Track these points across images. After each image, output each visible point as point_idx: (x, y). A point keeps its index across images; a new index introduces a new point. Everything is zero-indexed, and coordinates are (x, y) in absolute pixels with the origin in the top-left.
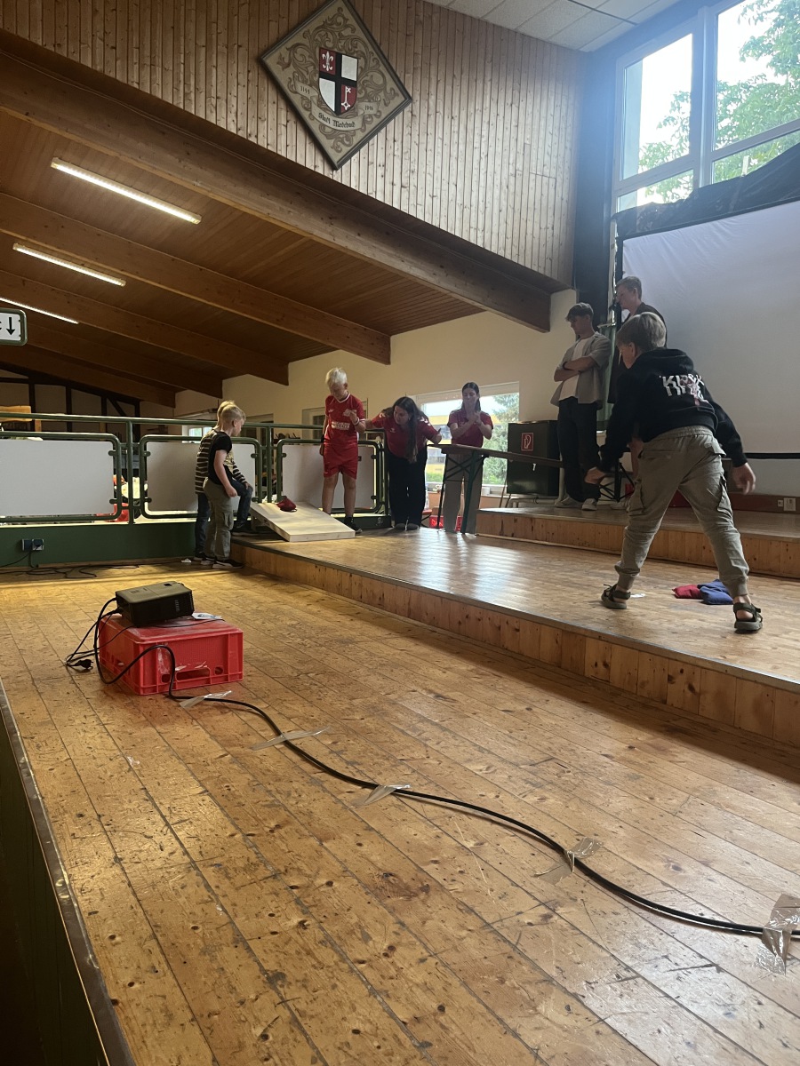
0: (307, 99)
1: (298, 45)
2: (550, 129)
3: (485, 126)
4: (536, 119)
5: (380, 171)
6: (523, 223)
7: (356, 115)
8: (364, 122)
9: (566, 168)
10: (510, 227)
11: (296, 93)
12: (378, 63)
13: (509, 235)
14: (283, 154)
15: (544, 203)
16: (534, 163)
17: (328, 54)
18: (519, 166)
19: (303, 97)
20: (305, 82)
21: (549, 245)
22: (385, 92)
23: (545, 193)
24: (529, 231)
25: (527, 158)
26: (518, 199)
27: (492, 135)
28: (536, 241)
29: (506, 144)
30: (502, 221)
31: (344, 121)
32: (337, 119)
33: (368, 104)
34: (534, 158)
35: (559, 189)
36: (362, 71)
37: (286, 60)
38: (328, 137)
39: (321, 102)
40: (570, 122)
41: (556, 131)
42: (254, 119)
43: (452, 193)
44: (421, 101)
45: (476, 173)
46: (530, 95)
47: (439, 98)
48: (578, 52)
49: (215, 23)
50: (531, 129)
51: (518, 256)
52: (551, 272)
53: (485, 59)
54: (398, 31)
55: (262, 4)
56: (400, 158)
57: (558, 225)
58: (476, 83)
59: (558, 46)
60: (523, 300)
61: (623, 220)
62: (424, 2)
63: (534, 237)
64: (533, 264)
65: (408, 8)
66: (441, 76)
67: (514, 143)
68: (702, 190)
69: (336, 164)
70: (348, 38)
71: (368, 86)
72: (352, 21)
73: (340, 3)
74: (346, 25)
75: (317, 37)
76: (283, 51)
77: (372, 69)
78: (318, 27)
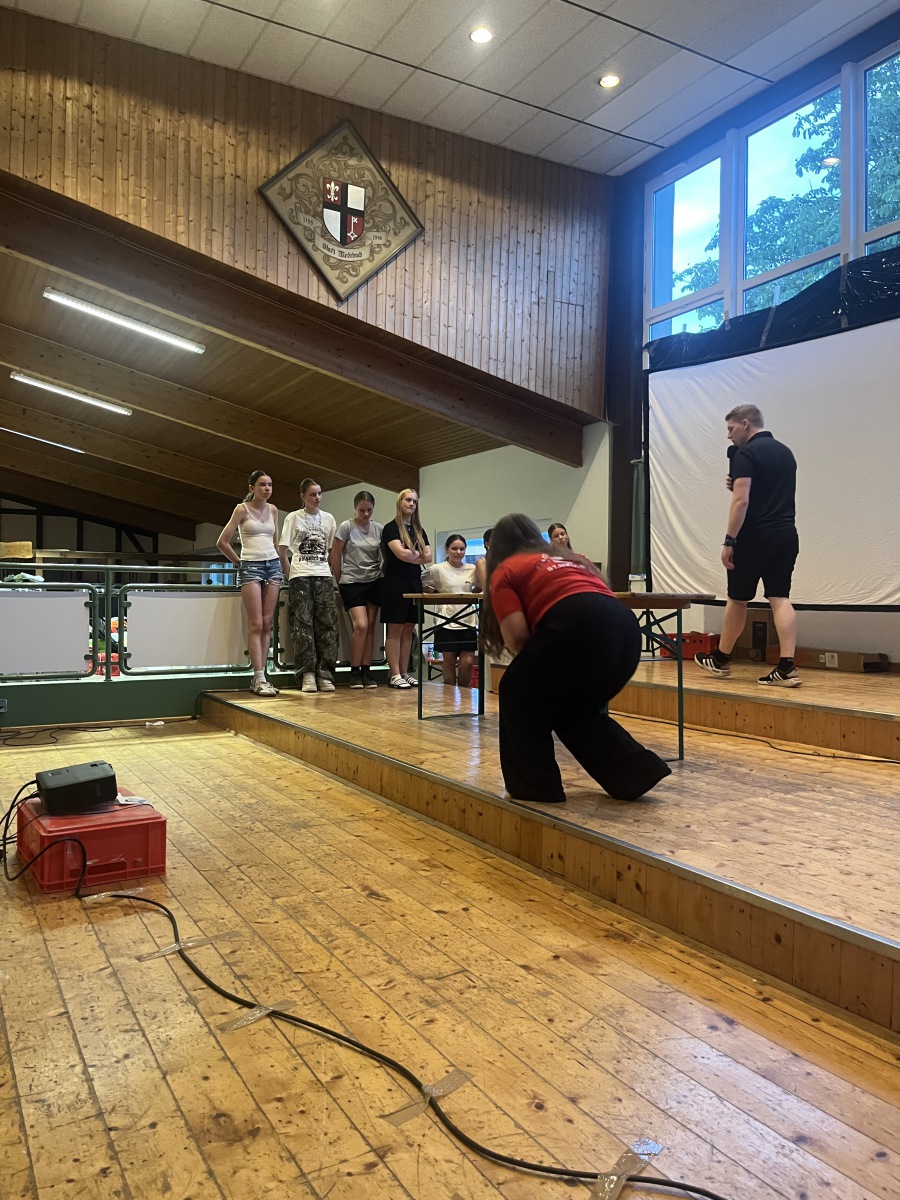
0: (310, 230)
1: (299, 175)
2: (576, 256)
3: (504, 254)
4: (560, 246)
5: (390, 303)
6: (548, 353)
7: (363, 245)
8: (372, 252)
9: (594, 295)
10: (533, 358)
11: (298, 224)
12: (387, 192)
13: (533, 367)
14: (284, 286)
15: (571, 331)
16: (558, 291)
17: (333, 184)
18: (543, 293)
19: (305, 228)
20: (307, 212)
21: (577, 375)
22: (395, 221)
23: (572, 321)
24: (555, 361)
25: (551, 287)
26: (542, 328)
27: (512, 262)
28: (563, 371)
29: (528, 271)
30: (525, 351)
31: (351, 251)
32: (343, 250)
33: (377, 234)
34: (558, 285)
35: (587, 318)
36: (369, 200)
37: (288, 191)
38: (333, 267)
39: (325, 233)
40: (597, 248)
41: (582, 258)
42: (253, 251)
43: (469, 322)
44: (434, 229)
45: (495, 302)
46: (553, 222)
47: (454, 226)
48: (605, 176)
49: (211, 155)
50: (555, 257)
51: (543, 387)
52: (580, 405)
53: (503, 187)
54: (409, 160)
55: (262, 134)
56: (412, 288)
57: (587, 356)
58: (494, 211)
59: (583, 171)
60: (552, 434)
61: (655, 349)
62: (437, 129)
63: (561, 368)
64: (560, 396)
65: (420, 135)
66: (456, 204)
67: (536, 270)
68: (734, 321)
69: (343, 297)
70: (354, 167)
71: (376, 216)
72: (358, 149)
73: (345, 132)
74: (352, 154)
75: (321, 167)
76: (284, 182)
77: (381, 199)
78: (322, 157)
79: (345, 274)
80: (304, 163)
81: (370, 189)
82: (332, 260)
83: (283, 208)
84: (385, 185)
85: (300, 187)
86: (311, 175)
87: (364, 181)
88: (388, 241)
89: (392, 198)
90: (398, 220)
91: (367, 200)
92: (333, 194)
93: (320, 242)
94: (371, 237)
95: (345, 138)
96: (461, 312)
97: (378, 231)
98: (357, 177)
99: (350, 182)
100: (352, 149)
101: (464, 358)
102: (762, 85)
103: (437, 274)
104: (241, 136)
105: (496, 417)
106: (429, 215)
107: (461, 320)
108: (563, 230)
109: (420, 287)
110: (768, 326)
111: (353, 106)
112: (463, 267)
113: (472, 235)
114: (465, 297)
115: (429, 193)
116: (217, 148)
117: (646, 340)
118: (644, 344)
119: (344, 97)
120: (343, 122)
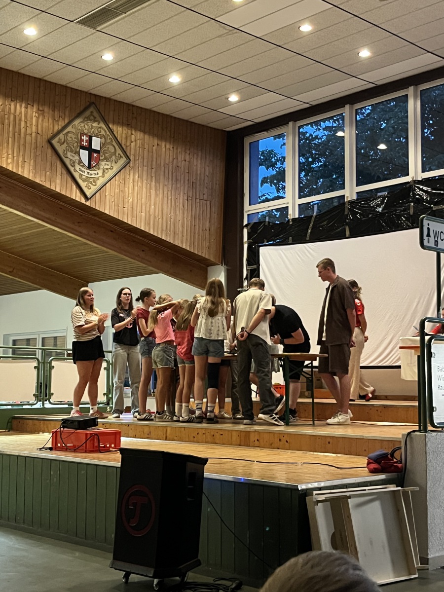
0: (73, 161)
1: (69, 132)
2: (207, 173)
3: (170, 173)
4: (199, 168)
5: (112, 200)
6: (192, 227)
7: (99, 169)
8: (104, 172)
9: (217, 195)
10: (185, 230)
11: (67, 157)
13: (185, 235)
15: (205, 215)
16: (198, 193)
17: (85, 136)
18: (190, 194)
19: (71, 160)
20: (72, 151)
21: (208, 239)
22: (116, 156)
23: (205, 209)
24: (196, 232)
25: (194, 190)
26: (189, 213)
27: (174, 177)
28: (200, 238)
29: (182, 182)
30: (180, 226)
31: (93, 172)
32: (89, 171)
33: (106, 163)
34: (198, 190)
35: (213, 208)
36: (103, 145)
37: (63, 141)
38: (84, 181)
39: (80, 162)
40: (218, 169)
41: (210, 175)
42: (44, 172)
43: (152, 211)
44: (135, 160)
45: (165, 199)
46: (195, 155)
47: (145, 158)
48: (222, 131)
49: (26, 122)
50: (197, 174)
51: (190, 246)
52: (209, 256)
53: (170, 137)
54: (123, 123)
55: (51, 111)
56: (123, 191)
57: (212, 229)
58: (166, 149)
59: (211, 128)
60: (191, 271)
61: (250, 228)
62: (137, 107)
63: (199, 236)
64: (198, 251)
65: (129, 110)
66: (146, 146)
67: (187, 182)
68: (294, 220)
69: (89, 197)
70: (96, 128)
71: (106, 153)
72: (98, 118)
73: (92, 109)
74: (95, 121)
75: (79, 127)
76: (61, 136)
77: (109, 144)
78: (79, 123)
79: (90, 184)
80: (71, 126)
81: (103, 139)
82: (84, 177)
83: (60, 149)
84: (111, 136)
85: (68, 138)
86: (74, 132)
87: (100, 135)
88: (111, 166)
89: (114, 143)
90: (117, 155)
91: (102, 145)
92: (85, 141)
93: (78, 167)
94: (103, 165)
95: (92, 112)
96: (148, 205)
97: (107, 161)
98: (97, 132)
99: (93, 135)
100: (95, 118)
101: (149, 230)
102: (307, 106)
103: (136, 183)
104: (41, 112)
105: (161, 261)
106: (133, 152)
107: (148, 209)
108: (201, 160)
109: (127, 191)
110: (311, 225)
111: (95, 95)
112: (149, 181)
113: (154, 163)
114: (150, 196)
115: (133, 140)
116: (29, 119)
117: (245, 222)
118: (244, 225)
119: (92, 92)
120: (91, 104)
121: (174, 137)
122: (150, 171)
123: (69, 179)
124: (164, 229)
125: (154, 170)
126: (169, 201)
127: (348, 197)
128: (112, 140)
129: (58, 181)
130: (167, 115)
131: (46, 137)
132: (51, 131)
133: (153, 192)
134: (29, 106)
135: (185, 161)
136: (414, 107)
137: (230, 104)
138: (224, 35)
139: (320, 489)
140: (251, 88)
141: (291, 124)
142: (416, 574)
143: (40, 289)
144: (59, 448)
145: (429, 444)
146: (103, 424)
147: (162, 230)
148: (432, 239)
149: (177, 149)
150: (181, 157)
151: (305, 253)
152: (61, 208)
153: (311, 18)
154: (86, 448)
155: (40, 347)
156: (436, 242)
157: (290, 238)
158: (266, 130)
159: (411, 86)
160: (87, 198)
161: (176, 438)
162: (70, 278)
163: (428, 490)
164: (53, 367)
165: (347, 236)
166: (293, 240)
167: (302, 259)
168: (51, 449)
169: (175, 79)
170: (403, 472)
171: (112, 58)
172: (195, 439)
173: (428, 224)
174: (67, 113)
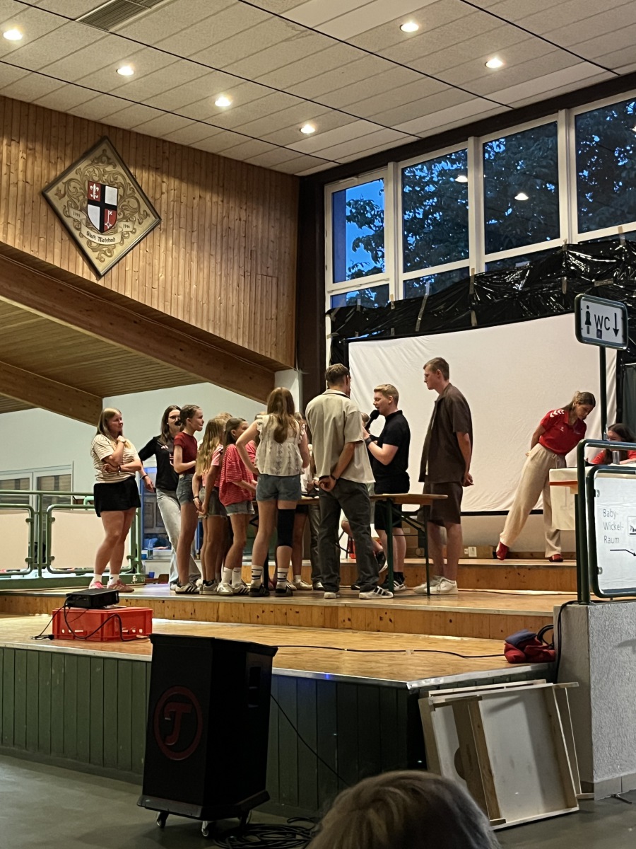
0: (78, 221)
1: (71, 180)
2: (272, 238)
3: (219, 237)
4: (260, 230)
5: (135, 277)
6: (252, 315)
7: (116, 232)
8: (123, 237)
9: (286, 269)
10: (241, 320)
11: (69, 216)
13: (241, 326)
15: (269, 297)
16: (259, 266)
17: (95, 186)
18: (248, 268)
19: (75, 220)
20: (76, 208)
21: (274, 332)
22: (140, 213)
23: (269, 290)
24: (257, 322)
25: (254, 262)
26: (247, 295)
27: (225, 244)
28: (263, 329)
29: (236, 250)
30: (235, 314)
31: (107, 237)
32: (101, 236)
33: (127, 223)
34: (259, 261)
35: (281, 287)
36: (121, 198)
37: (62, 192)
38: (94, 250)
39: (89, 223)
41: (277, 240)
42: (37, 238)
43: (193, 292)
44: (167, 220)
45: (212, 275)
46: (255, 212)
47: (182, 216)
48: (293, 176)
49: (9, 166)
50: (257, 239)
51: (249, 343)
52: (276, 356)
53: (218, 185)
54: (149, 166)
55: (45, 150)
56: (151, 265)
57: (281, 316)
58: (212, 204)
59: (276, 172)
60: (251, 378)
61: (335, 316)
62: (169, 142)
63: (261, 327)
64: (261, 350)
65: (157, 147)
66: (184, 199)
67: (242, 250)
68: (397, 303)
69: (102, 273)
70: (110, 173)
71: (126, 209)
72: (114, 159)
73: (104, 146)
74: (109, 164)
75: (86, 173)
76: (60, 185)
77: (129, 196)
78: (88, 166)
79: (103, 255)
80: (75, 171)
81: (121, 189)
82: (94, 245)
83: (59, 205)
84: (132, 186)
85: (71, 189)
86: (79, 179)
87: (117, 183)
88: (134, 229)
89: (137, 195)
90: (142, 212)
91: (119, 197)
92: (94, 193)
93: (85, 230)
94: (122, 226)
95: (104, 151)
96: (187, 284)
97: (127, 221)
98: (112, 180)
99: (107, 184)
100: (109, 159)
101: (190, 319)
102: (413, 139)
103: (169, 253)
104: (31, 152)
105: (207, 364)
106: (164, 207)
107: (187, 290)
108: (263, 218)
109: (157, 264)
110: (422, 310)
111: (109, 127)
112: (189, 248)
113: (195, 223)
114: (190, 272)
115: (164, 191)
116: (13, 162)
117: (328, 308)
118: (326, 311)
119: (104, 121)
120: (103, 139)
121: (223, 186)
122: (189, 234)
123: (73, 248)
124: (211, 317)
125: (195, 233)
126: (218, 278)
127: (473, 269)
128: (134, 191)
129: (57, 251)
130: (213, 154)
131: (38, 188)
132: (46, 177)
133: (194, 265)
134: (13, 142)
135: (240, 220)
136: (566, 140)
137: (304, 137)
138: (293, 39)
139: (438, 687)
140: (333, 114)
141: (391, 165)
142: (576, 806)
143: (32, 407)
144: (63, 635)
145: (592, 621)
146: (127, 601)
147: (208, 320)
148: (593, 328)
149: (228, 203)
150: (234, 215)
151: (413, 350)
152: (61, 290)
153: (417, 13)
154: (102, 635)
155: (35, 491)
156: (599, 333)
157: (392, 329)
158: (356, 174)
159: (561, 109)
160: (98, 275)
161: (232, 619)
162: (77, 391)
163: (592, 686)
164: (54, 519)
165: (473, 325)
166: (396, 332)
167: (409, 359)
168: (51, 637)
169: (224, 102)
170: (557, 661)
171: (132, 73)
172: (260, 619)
173: (588, 307)
174: (69, 152)
